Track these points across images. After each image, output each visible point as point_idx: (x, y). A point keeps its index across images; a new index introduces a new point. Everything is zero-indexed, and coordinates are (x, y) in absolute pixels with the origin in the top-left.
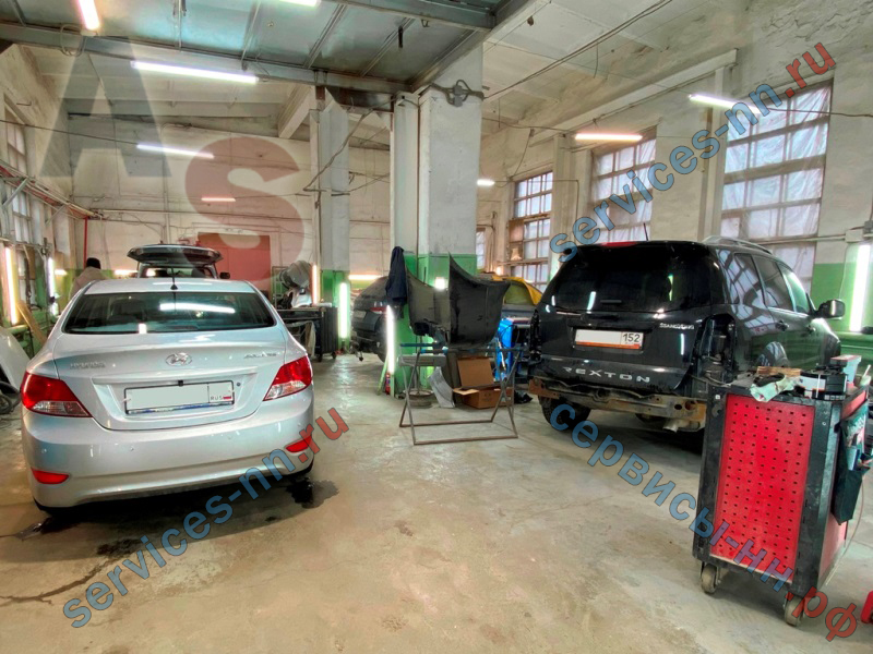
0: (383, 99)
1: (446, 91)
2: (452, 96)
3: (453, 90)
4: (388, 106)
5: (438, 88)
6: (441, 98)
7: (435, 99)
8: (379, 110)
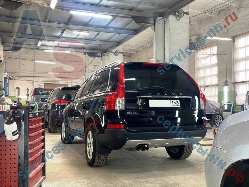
0: (99, 54)
1: (114, 53)
2: (115, 54)
3: (115, 52)
4: (101, 56)
5: (112, 52)
6: (113, 54)
7: (111, 55)
8: (99, 57)
